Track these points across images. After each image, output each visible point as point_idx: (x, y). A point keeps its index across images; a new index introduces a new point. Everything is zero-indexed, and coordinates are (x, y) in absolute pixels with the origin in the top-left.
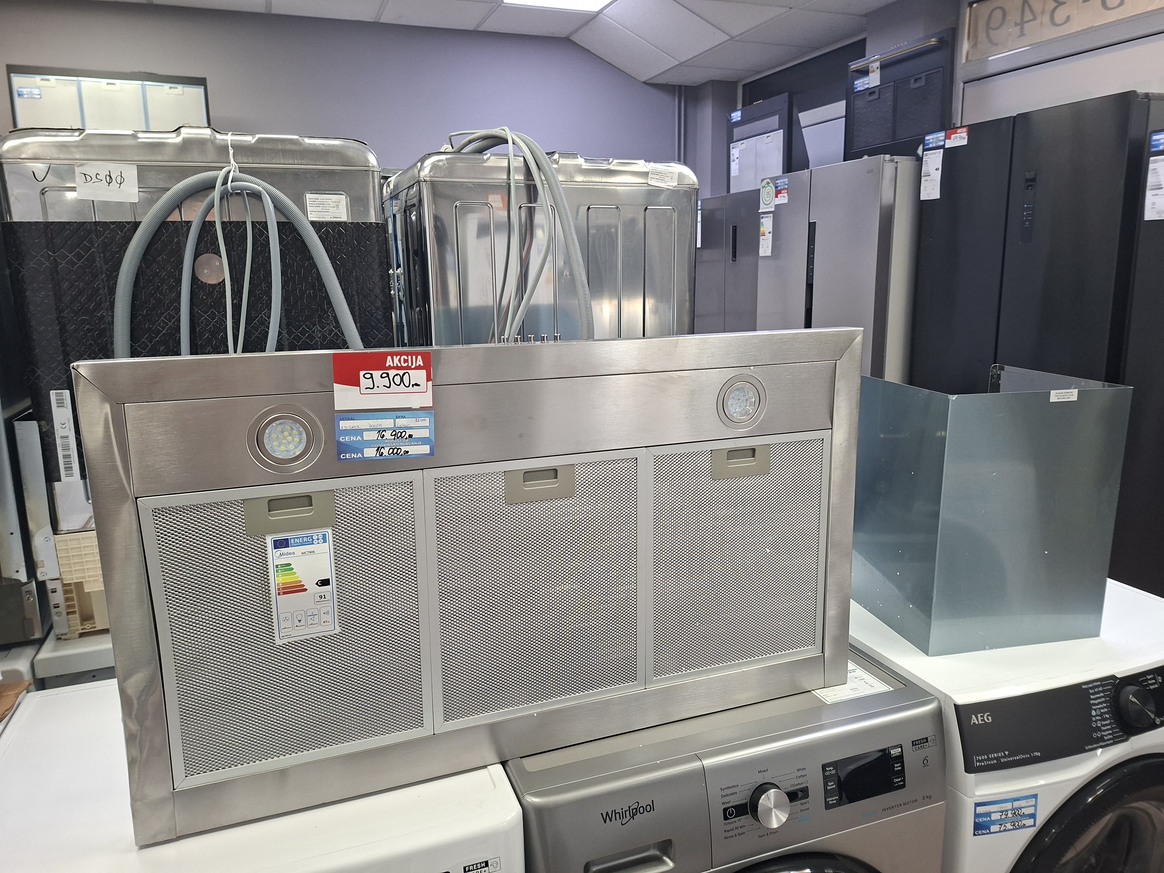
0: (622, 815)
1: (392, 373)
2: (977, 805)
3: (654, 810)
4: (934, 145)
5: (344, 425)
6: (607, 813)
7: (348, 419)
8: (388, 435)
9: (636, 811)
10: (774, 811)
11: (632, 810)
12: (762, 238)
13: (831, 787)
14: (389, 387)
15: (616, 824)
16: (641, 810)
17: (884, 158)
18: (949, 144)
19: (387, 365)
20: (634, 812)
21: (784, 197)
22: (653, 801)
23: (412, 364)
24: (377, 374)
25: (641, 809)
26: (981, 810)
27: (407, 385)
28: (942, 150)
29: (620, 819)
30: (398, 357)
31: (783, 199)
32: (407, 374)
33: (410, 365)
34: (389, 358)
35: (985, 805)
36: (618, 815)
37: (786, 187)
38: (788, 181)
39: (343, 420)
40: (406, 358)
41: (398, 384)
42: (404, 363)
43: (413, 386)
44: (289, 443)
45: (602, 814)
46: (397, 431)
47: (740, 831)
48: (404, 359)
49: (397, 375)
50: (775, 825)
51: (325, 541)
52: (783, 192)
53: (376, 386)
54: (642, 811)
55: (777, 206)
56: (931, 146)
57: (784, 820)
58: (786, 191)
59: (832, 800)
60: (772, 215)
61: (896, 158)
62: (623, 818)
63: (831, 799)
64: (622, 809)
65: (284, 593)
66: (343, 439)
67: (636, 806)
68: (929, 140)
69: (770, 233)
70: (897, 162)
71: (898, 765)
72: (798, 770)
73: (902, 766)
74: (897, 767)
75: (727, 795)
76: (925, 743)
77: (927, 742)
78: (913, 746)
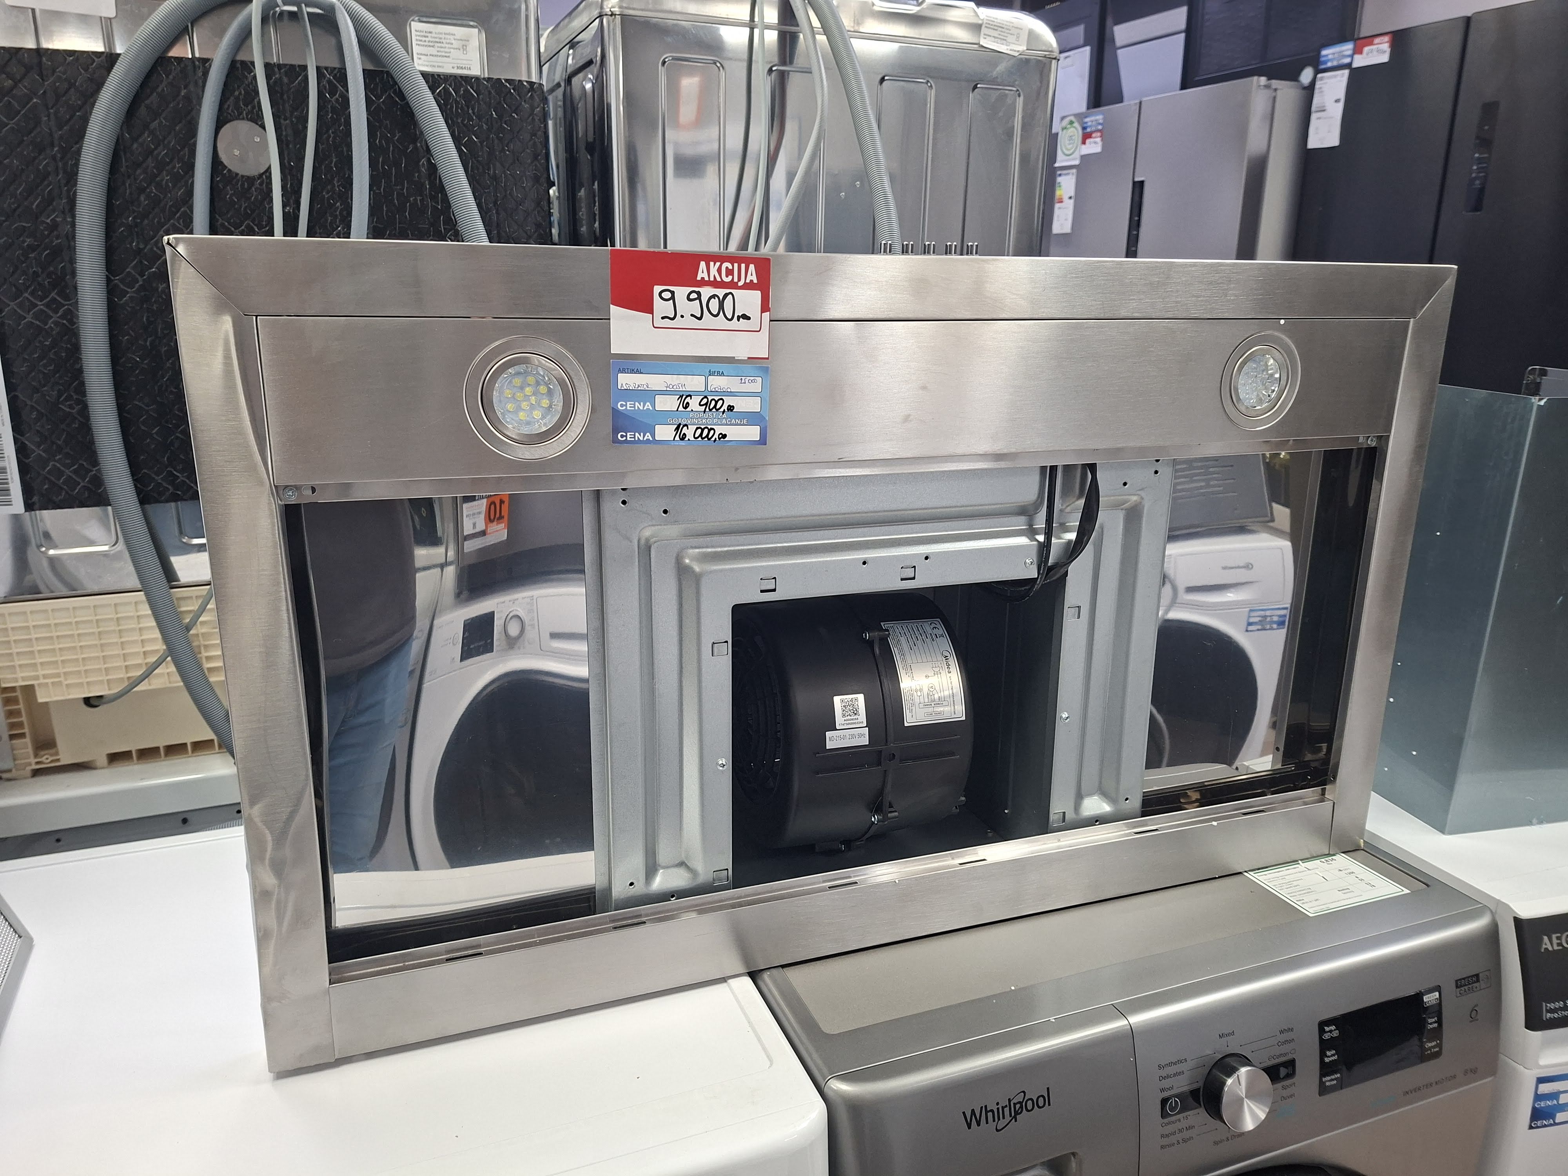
0: (998, 1114)
1: (706, 292)
2: (1541, 1080)
3: (1049, 1105)
4: (1335, 63)
5: (626, 380)
6: (973, 1111)
7: (632, 371)
8: (694, 403)
9: (1021, 1107)
10: (1247, 1103)
11: (1014, 1104)
12: (1057, 206)
13: (1331, 1059)
14: (700, 319)
15: (987, 1128)
16: (1029, 1105)
17: (1258, 81)
18: (1359, 61)
19: (699, 278)
20: (1017, 1109)
21: (1095, 143)
22: (1048, 1089)
23: (739, 279)
24: (681, 292)
25: (1030, 1102)
26: (1545, 1088)
27: (730, 317)
28: (1346, 72)
29: (994, 1121)
30: (718, 263)
31: (1094, 146)
32: (730, 296)
33: (736, 279)
34: (703, 263)
35: (1552, 1081)
36: (990, 1114)
37: (1100, 127)
38: (1104, 119)
39: (623, 371)
40: (730, 267)
41: (715, 313)
42: (727, 276)
43: (738, 320)
44: (532, 407)
45: (964, 1113)
46: (710, 398)
47: (1185, 1135)
48: (727, 268)
49: (714, 296)
50: (1249, 1125)
52: (1094, 135)
53: (678, 316)
54: (1030, 1107)
55: (1083, 157)
56: (1329, 64)
57: (1262, 1116)
58: (1099, 134)
59: (1330, 1080)
60: (1074, 171)
61: (1275, 83)
62: (999, 1119)
63: (1328, 1078)
64: (998, 1104)
66: (622, 406)
67: (1020, 1098)
68: (1327, 56)
69: (1070, 198)
70: (1276, 90)
71: (1433, 1020)
72: (1281, 1032)
73: (1440, 1022)
74: (1431, 1024)
75: (1168, 1077)
76: (1475, 982)
77: (1478, 981)
78: (1457, 987)
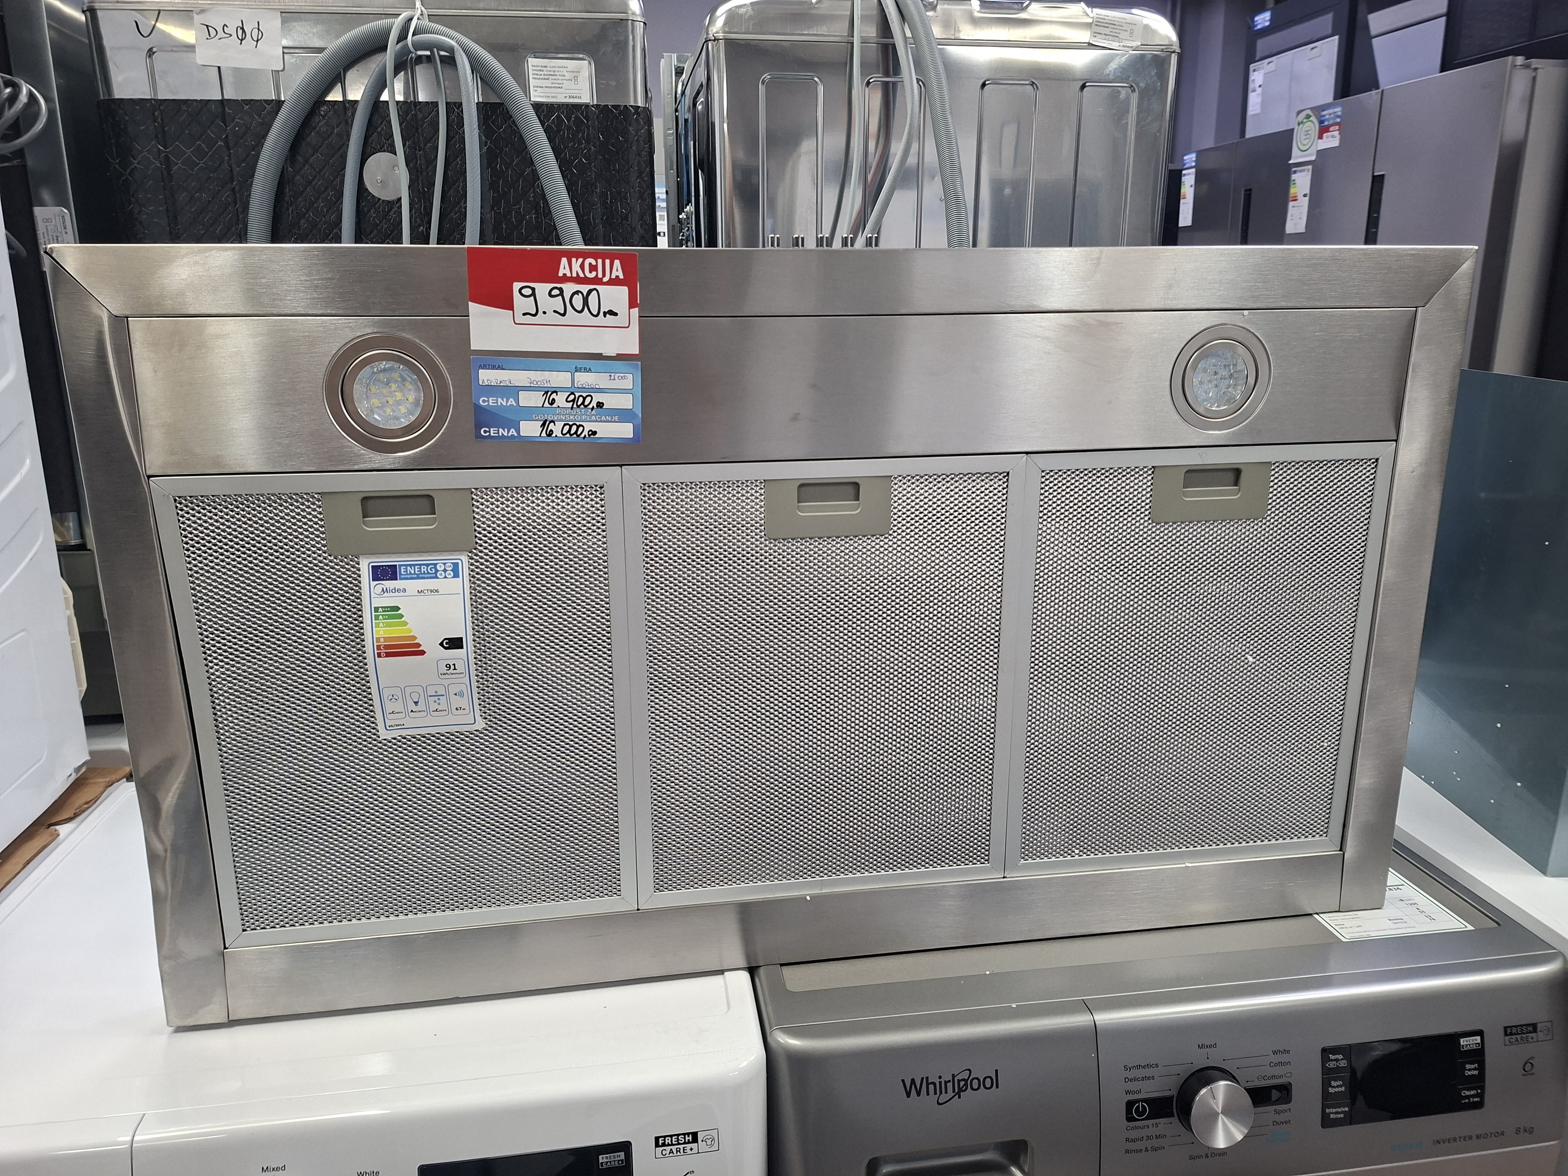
0: (939, 1088)
1: (569, 288)
3: (997, 1087)
5: (486, 376)
6: (913, 1080)
7: (494, 368)
8: (561, 399)
9: (966, 1084)
10: (1221, 1117)
11: (959, 1081)
13: (1336, 1090)
14: (564, 315)
15: (928, 1100)
16: (975, 1084)
19: (560, 274)
20: (961, 1086)
22: (997, 1071)
23: (604, 275)
24: (543, 289)
25: (975, 1081)
27: (595, 313)
29: (935, 1093)
30: (580, 260)
32: (595, 292)
33: (600, 276)
34: (564, 260)
36: (931, 1087)
39: (485, 367)
40: (594, 263)
41: (579, 309)
42: (590, 272)
43: (605, 316)
44: (397, 401)
45: (903, 1081)
46: (577, 395)
47: (1156, 1143)
48: (590, 264)
49: (577, 292)
50: (1221, 1142)
51: (456, 575)
53: (540, 312)
54: (975, 1086)
57: (1239, 1137)
59: (1336, 1113)
61: (1535, 62)
62: (941, 1093)
63: (1334, 1110)
64: (940, 1077)
65: (388, 655)
66: (484, 401)
67: (965, 1075)
70: (1536, 69)
71: (1473, 1066)
72: (1275, 1053)
73: (1482, 1068)
74: (1470, 1070)
75: (1135, 1079)
76: (1531, 1032)
77: (1535, 1030)
78: (1506, 1035)
